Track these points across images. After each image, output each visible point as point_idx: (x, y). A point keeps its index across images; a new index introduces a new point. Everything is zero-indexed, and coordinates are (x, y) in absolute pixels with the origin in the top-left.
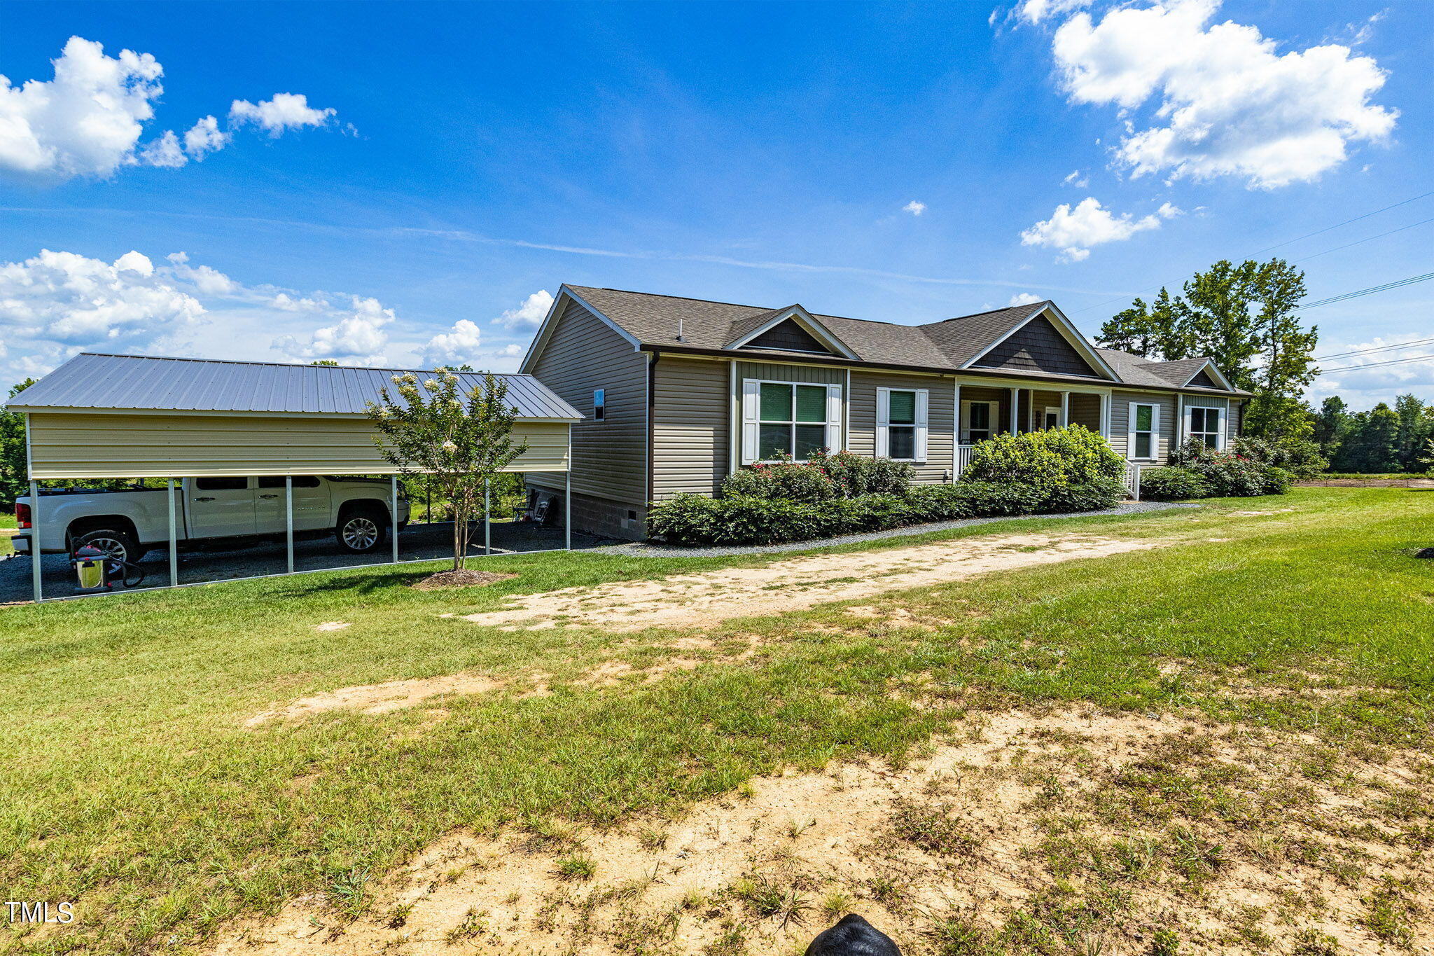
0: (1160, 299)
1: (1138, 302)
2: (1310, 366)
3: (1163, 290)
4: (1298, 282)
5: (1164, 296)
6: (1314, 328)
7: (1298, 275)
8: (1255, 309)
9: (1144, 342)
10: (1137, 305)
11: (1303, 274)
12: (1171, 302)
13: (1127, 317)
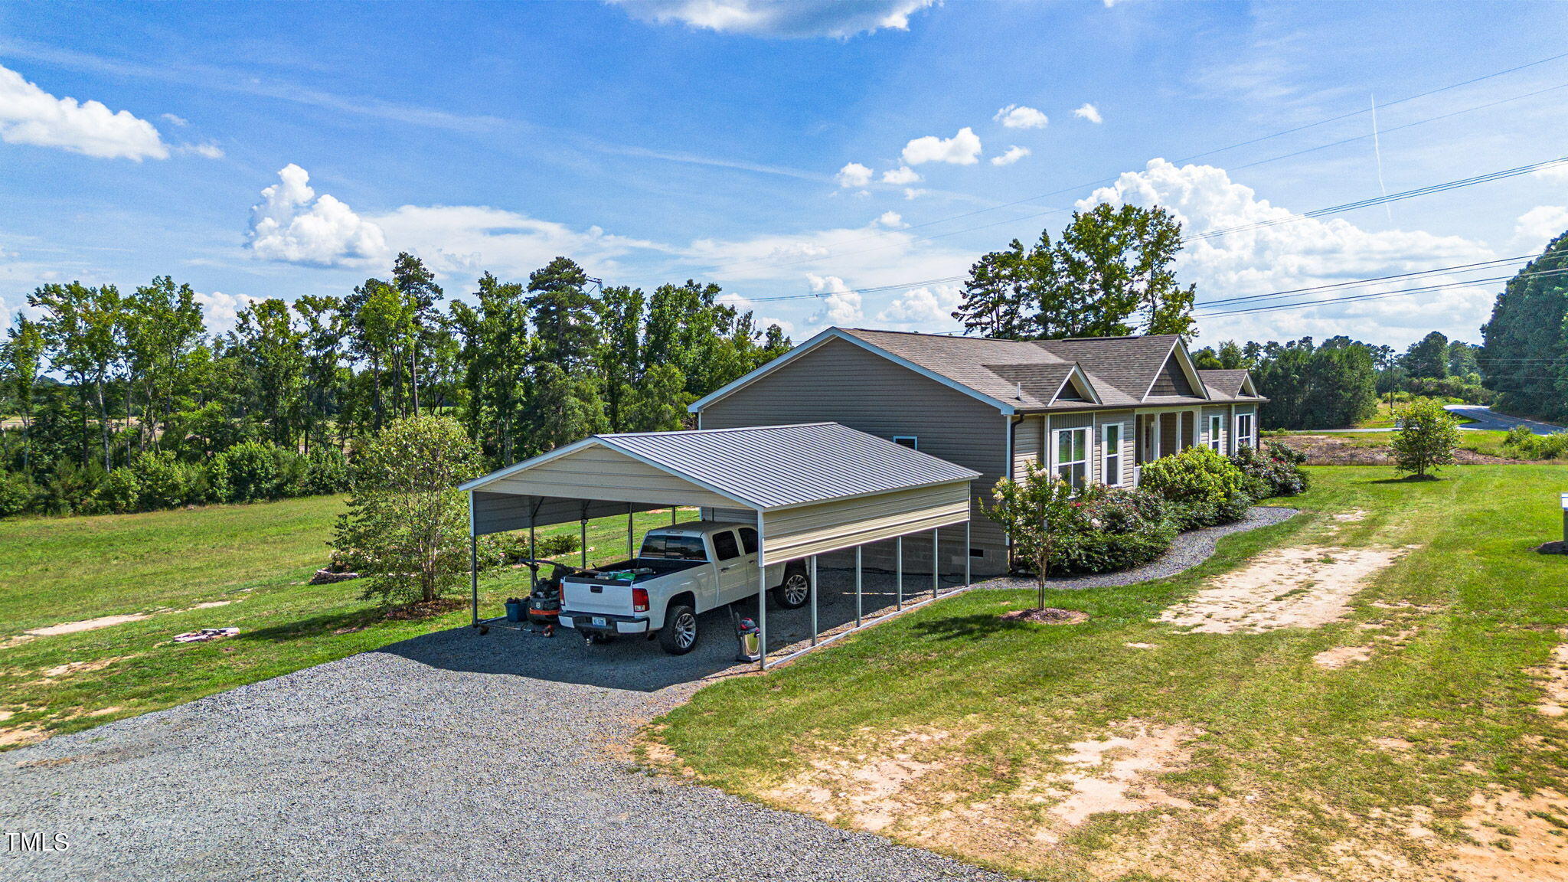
0: (1041, 243)
1: (1016, 244)
2: (1191, 327)
3: (1045, 233)
4: (1176, 234)
5: (1046, 240)
6: (1193, 286)
7: (1176, 225)
8: (1131, 258)
9: (1017, 290)
10: (1014, 247)
11: (1180, 225)
12: (1053, 247)
13: (1003, 260)
